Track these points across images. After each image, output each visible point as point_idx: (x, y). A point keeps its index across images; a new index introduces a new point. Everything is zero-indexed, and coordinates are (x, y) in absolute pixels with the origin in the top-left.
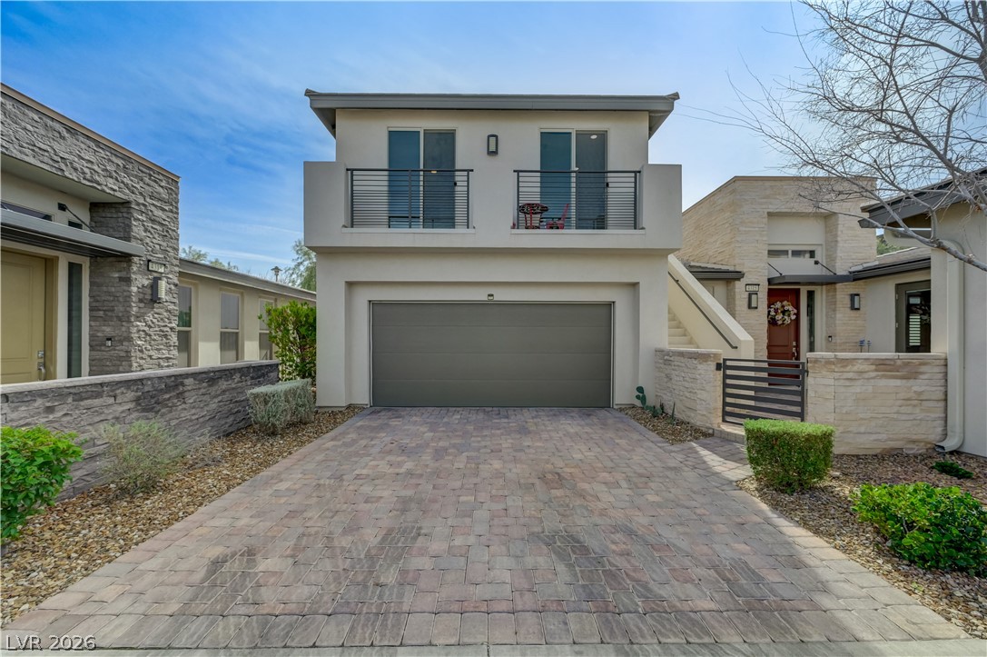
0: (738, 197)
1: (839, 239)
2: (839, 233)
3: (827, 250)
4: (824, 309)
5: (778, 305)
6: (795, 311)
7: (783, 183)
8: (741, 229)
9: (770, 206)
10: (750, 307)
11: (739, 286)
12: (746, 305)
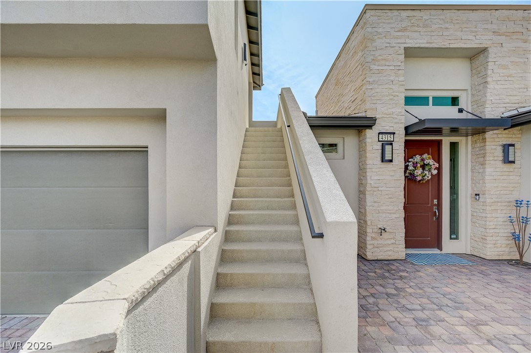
0: (369, 30)
1: (489, 79)
2: (489, 72)
3: (473, 95)
4: (470, 163)
5: (417, 158)
6: (437, 165)
7: (422, 14)
8: (373, 67)
9: (407, 41)
10: (383, 160)
11: (371, 135)
12: (379, 158)
